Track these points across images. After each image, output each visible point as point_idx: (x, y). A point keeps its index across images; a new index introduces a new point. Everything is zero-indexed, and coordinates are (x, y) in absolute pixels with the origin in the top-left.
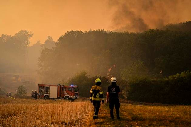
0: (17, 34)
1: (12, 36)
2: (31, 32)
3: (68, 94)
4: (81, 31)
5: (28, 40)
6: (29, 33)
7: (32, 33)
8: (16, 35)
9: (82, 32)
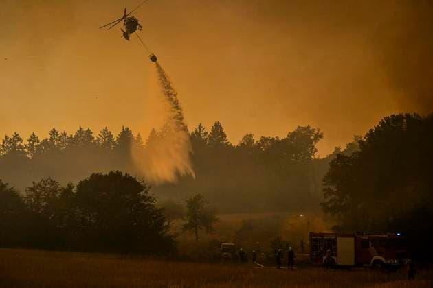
0: (292, 136)
1: (280, 139)
2: (318, 130)
3: (380, 254)
4: (415, 114)
5: (313, 146)
6: (316, 132)
7: (321, 132)
8: (288, 136)
9: (418, 116)
